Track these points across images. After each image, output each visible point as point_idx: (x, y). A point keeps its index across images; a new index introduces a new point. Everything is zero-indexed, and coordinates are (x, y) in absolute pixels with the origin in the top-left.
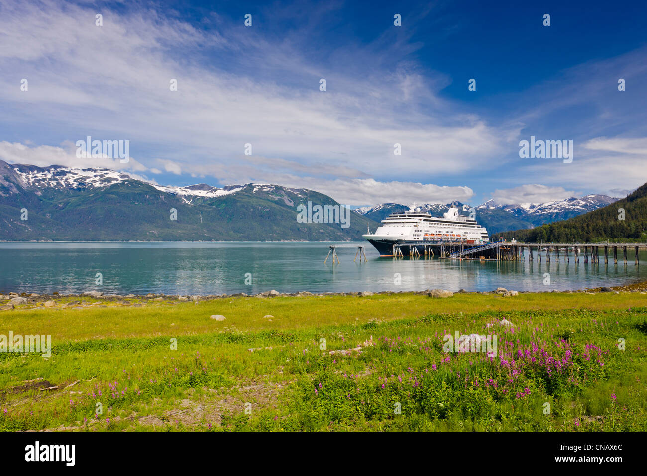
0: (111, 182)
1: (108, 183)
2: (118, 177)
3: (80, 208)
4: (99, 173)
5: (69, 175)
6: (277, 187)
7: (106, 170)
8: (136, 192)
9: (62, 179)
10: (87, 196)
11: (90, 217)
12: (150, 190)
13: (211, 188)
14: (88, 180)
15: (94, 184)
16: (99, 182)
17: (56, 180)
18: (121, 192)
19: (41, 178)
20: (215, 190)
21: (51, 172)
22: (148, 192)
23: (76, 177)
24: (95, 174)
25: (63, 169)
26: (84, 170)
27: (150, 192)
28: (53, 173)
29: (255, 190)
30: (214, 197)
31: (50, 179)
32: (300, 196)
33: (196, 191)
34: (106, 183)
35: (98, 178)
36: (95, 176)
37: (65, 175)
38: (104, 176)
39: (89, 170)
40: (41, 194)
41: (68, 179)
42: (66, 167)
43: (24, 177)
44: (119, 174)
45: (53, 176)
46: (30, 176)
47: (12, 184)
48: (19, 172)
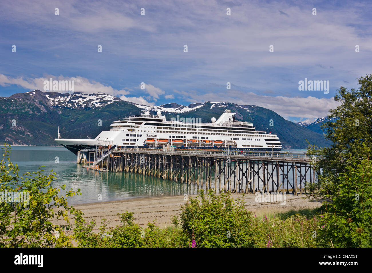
0: (107, 103)
1: (105, 104)
2: (112, 100)
3: (84, 122)
4: (100, 97)
5: (80, 99)
6: (229, 104)
7: (105, 94)
8: (123, 110)
9: (75, 102)
10: (89, 114)
11: (90, 129)
12: (132, 109)
13: (179, 106)
14: (92, 102)
15: (96, 105)
16: (99, 104)
17: (72, 102)
18: (112, 110)
19: (62, 102)
20: (183, 108)
21: (69, 97)
22: (131, 110)
23: (85, 100)
24: (98, 97)
25: (77, 95)
26: (90, 95)
27: (133, 110)
28: (70, 98)
29: (212, 107)
30: (181, 113)
31: (68, 102)
32: (248, 111)
33: (169, 109)
34: (104, 104)
35: (99, 101)
36: (97, 99)
37: (78, 99)
38: (103, 99)
39: (94, 95)
40: (61, 113)
41: (79, 102)
42: (79, 93)
43: (52, 101)
44: (113, 97)
45: (70, 100)
46: (56, 100)
47: (43, 106)
48: (49, 98)
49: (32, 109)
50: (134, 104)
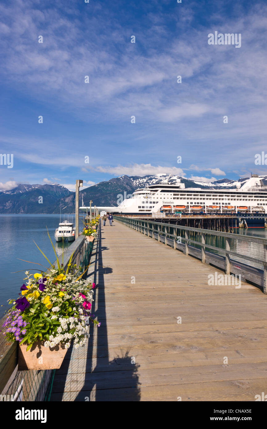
5: (154, 180)
9: (150, 182)
13: (230, 181)
19: (141, 182)
20: (233, 182)
21: (146, 179)
23: (157, 180)
24: (166, 178)
25: (152, 177)
26: (161, 176)
28: (147, 179)
31: (145, 183)
33: (221, 184)
37: (152, 180)
39: (163, 176)
42: (153, 176)
43: (134, 182)
44: (177, 177)
45: (147, 181)
46: (137, 181)
47: (129, 186)
48: (132, 180)
49: (122, 189)
50: (193, 181)
